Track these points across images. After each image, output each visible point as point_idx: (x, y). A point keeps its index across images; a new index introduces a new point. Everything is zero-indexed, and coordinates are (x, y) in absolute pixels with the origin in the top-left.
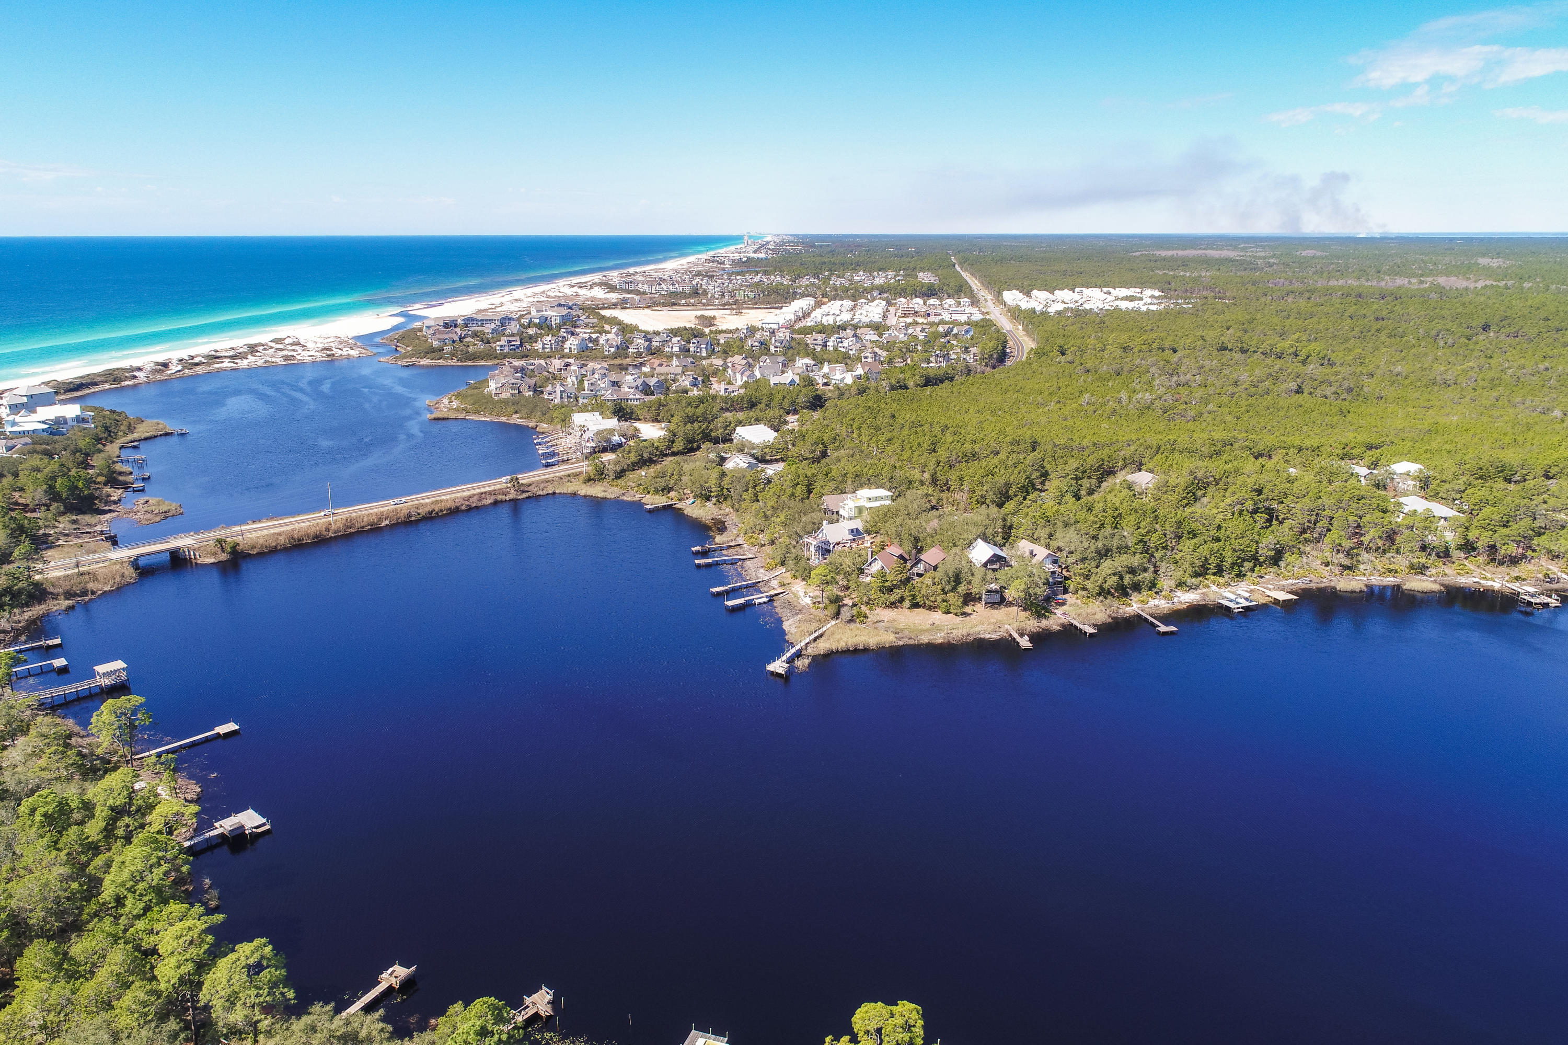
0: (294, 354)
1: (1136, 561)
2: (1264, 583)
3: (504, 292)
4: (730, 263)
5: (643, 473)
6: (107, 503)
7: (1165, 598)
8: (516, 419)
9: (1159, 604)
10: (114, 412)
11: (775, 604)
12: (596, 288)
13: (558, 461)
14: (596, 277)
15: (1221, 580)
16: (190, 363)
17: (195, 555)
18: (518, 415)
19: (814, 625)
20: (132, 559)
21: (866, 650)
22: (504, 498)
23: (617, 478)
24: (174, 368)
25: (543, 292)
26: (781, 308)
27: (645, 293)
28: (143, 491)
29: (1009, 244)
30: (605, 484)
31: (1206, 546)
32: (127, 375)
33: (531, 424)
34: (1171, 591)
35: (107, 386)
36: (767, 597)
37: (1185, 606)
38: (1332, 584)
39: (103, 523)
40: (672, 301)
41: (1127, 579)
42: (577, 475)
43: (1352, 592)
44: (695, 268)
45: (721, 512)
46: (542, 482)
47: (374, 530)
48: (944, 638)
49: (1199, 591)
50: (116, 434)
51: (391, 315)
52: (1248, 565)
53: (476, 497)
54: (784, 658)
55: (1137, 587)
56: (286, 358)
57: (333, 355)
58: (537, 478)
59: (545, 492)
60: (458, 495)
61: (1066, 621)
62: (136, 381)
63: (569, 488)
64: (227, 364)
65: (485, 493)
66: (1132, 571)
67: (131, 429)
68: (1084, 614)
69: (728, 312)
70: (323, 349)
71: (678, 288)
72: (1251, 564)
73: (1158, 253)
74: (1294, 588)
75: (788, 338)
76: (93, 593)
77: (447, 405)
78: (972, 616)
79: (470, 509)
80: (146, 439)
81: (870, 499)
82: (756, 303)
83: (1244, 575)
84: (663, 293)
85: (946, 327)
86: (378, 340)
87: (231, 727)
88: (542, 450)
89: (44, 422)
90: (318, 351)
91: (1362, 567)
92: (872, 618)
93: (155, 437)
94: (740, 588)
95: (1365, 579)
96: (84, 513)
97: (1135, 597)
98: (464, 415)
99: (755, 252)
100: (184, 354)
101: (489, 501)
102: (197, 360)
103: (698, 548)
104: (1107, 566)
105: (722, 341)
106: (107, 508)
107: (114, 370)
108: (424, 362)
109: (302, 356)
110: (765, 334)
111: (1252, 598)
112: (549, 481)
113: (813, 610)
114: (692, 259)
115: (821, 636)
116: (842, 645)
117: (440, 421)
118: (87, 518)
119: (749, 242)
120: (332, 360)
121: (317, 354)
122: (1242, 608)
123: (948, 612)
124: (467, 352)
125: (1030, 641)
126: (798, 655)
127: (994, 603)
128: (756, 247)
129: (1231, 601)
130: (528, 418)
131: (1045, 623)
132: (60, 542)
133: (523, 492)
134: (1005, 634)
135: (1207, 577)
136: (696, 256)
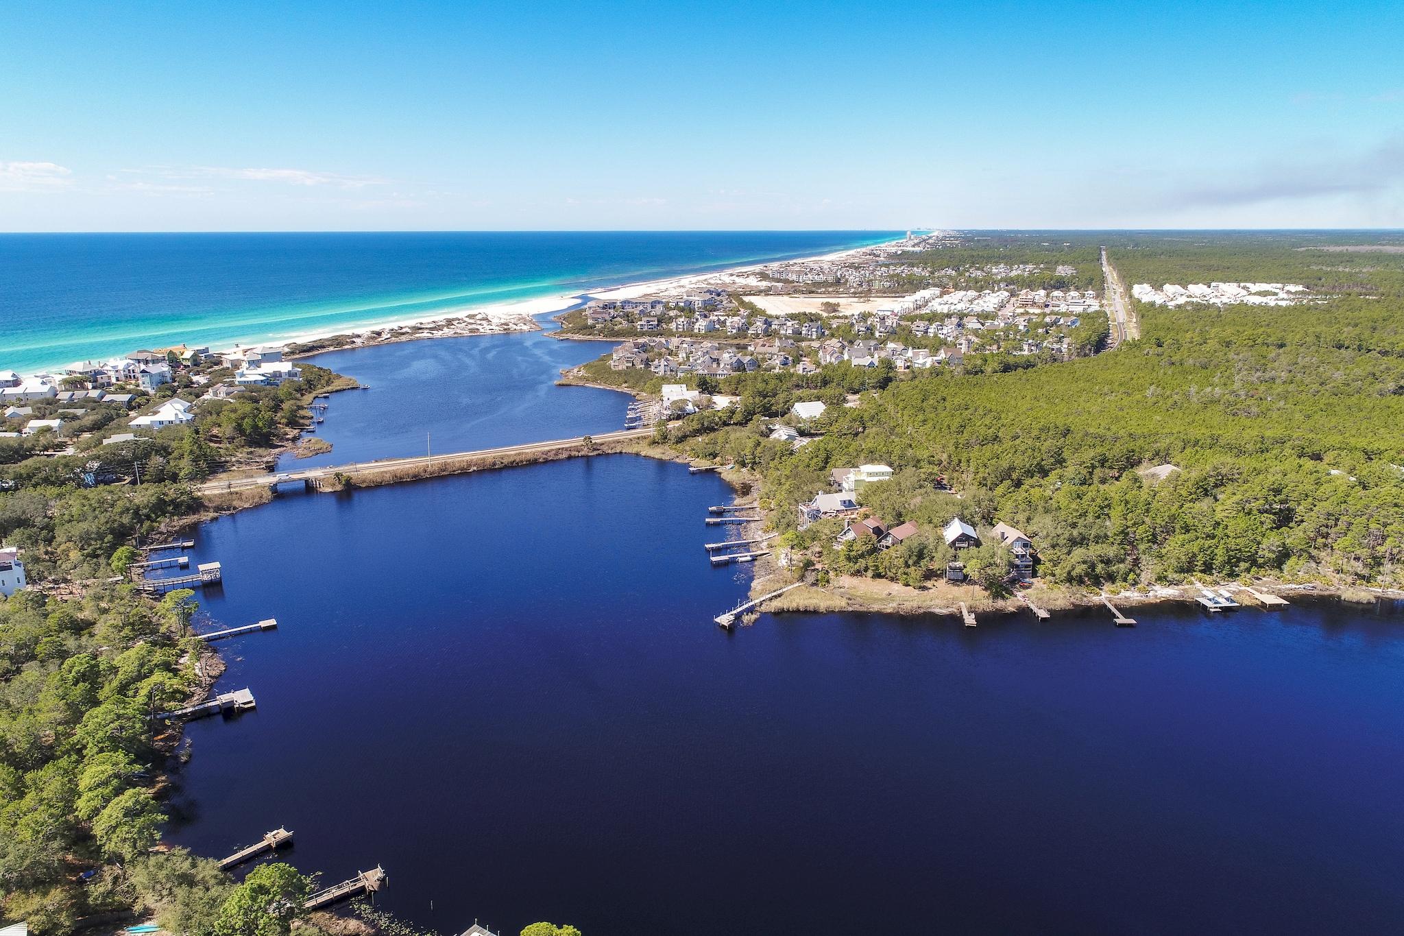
0: (478, 327)
1: (1111, 551)
2: (1258, 585)
3: (674, 279)
4: (886, 256)
5: (700, 440)
6: (282, 440)
7: (1139, 590)
8: (624, 388)
9: (1133, 596)
10: (321, 369)
11: (756, 563)
12: (752, 277)
13: (639, 425)
14: (758, 268)
15: (1208, 578)
16: (396, 333)
17: (319, 484)
18: (626, 385)
19: (777, 586)
20: (272, 485)
21: (816, 612)
22: (577, 454)
23: (677, 442)
24: (384, 336)
25: (706, 280)
26: (904, 297)
27: (793, 282)
28: (313, 432)
29: (1170, 239)
30: (666, 447)
31: (1196, 543)
32: (348, 340)
33: (633, 393)
34: (1150, 584)
35: (331, 349)
36: (751, 556)
37: (1158, 601)
38: (1339, 593)
39: (269, 455)
40: (811, 290)
41: (1100, 568)
42: (645, 438)
43: (1358, 603)
44: (852, 261)
45: (753, 478)
46: (614, 442)
47: (463, 474)
48: (894, 608)
49: (1180, 587)
50: (315, 386)
51: (573, 298)
52: (1243, 565)
53: (554, 452)
54: (735, 612)
55: (1111, 578)
56: (471, 331)
57: (509, 329)
58: (610, 439)
59: (613, 451)
60: (539, 449)
61: (1024, 604)
62: (354, 346)
63: (633, 449)
64: (426, 334)
65: (563, 449)
66: (1107, 562)
67: (329, 383)
68: (1046, 599)
69: (856, 299)
70: (502, 324)
71: (822, 278)
72: (1247, 565)
73: (1326, 249)
74: (1292, 593)
75: (894, 325)
76: (235, 508)
77: (576, 373)
78: (930, 591)
79: (546, 462)
80: (337, 391)
81: (870, 474)
82: (885, 293)
83: (1238, 575)
84: (809, 282)
85: (1054, 317)
86: (552, 318)
87: (273, 622)
88: (631, 415)
89: (263, 375)
90: (498, 326)
91: (1379, 578)
92: (834, 583)
93: (344, 390)
94: (732, 546)
95: (1380, 590)
96: (260, 446)
97: (1108, 586)
98: (583, 382)
99: (913, 246)
100: (395, 326)
101: (565, 456)
102: (404, 330)
103: (714, 508)
104: (1079, 553)
105: (834, 326)
106: (280, 444)
107: (339, 336)
108: (576, 337)
109: (485, 329)
110: (876, 320)
111: (1235, 599)
112: (620, 442)
113: (785, 572)
114: (852, 252)
115: (780, 596)
116: (793, 606)
117: (564, 387)
118: (260, 451)
119: (912, 237)
120: (507, 332)
121: (497, 328)
122: (1220, 608)
123: (907, 585)
124: (613, 329)
125: (977, 619)
126: (751, 610)
127: (957, 580)
128: (916, 241)
129: (1210, 600)
130: (633, 387)
131: (1000, 603)
132: (234, 468)
133: (594, 450)
134: (956, 611)
135: (1194, 573)
136: (855, 250)
